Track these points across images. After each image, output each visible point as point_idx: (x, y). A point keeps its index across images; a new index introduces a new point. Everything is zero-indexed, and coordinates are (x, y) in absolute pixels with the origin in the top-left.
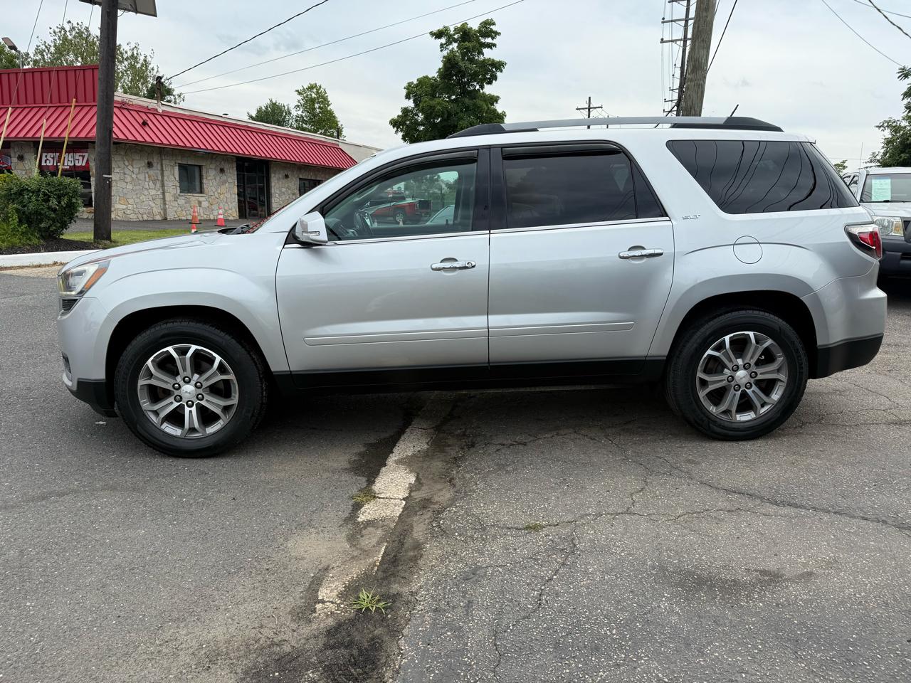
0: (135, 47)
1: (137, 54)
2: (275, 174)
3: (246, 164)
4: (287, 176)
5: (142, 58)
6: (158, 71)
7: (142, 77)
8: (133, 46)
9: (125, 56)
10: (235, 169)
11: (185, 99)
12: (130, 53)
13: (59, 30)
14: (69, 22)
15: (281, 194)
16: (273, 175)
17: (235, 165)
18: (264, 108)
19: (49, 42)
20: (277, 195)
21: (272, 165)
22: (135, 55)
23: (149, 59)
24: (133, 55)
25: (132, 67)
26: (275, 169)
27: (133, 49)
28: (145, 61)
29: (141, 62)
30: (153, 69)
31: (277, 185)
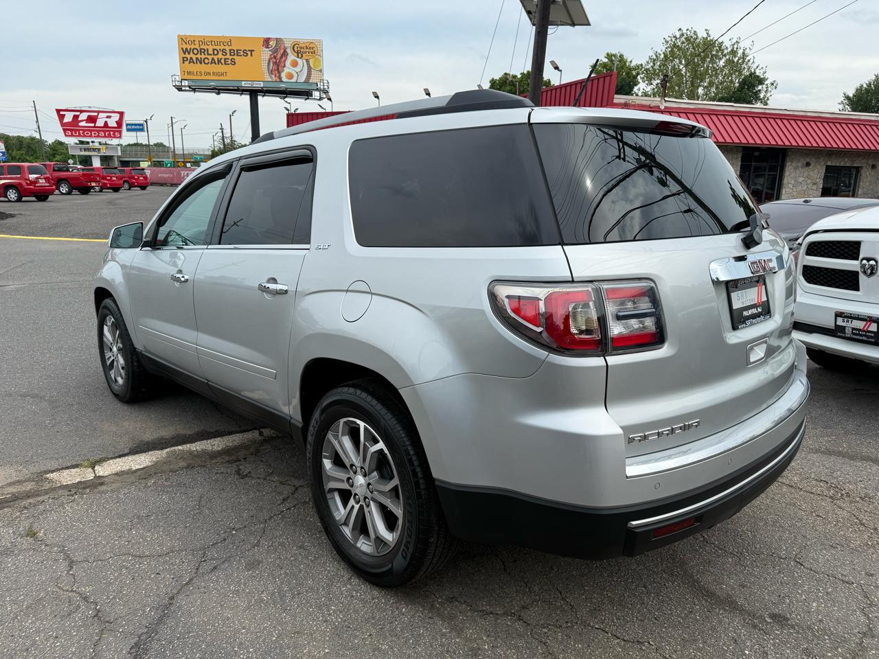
0: (737, 42)
1: (737, 48)
2: (792, 162)
3: (757, 154)
4: (808, 164)
5: (740, 52)
6: (753, 62)
7: (736, 71)
8: (734, 41)
9: (726, 52)
10: (740, 159)
11: (778, 86)
12: (729, 50)
13: (670, 39)
14: (680, 29)
15: (797, 183)
16: (788, 164)
17: (740, 155)
18: (865, 86)
19: (659, 51)
20: (791, 186)
21: (789, 153)
22: (735, 49)
23: (747, 51)
24: (732, 50)
25: (729, 62)
26: (793, 157)
27: (734, 45)
28: (744, 53)
29: (739, 55)
30: (749, 61)
31: (793, 175)
